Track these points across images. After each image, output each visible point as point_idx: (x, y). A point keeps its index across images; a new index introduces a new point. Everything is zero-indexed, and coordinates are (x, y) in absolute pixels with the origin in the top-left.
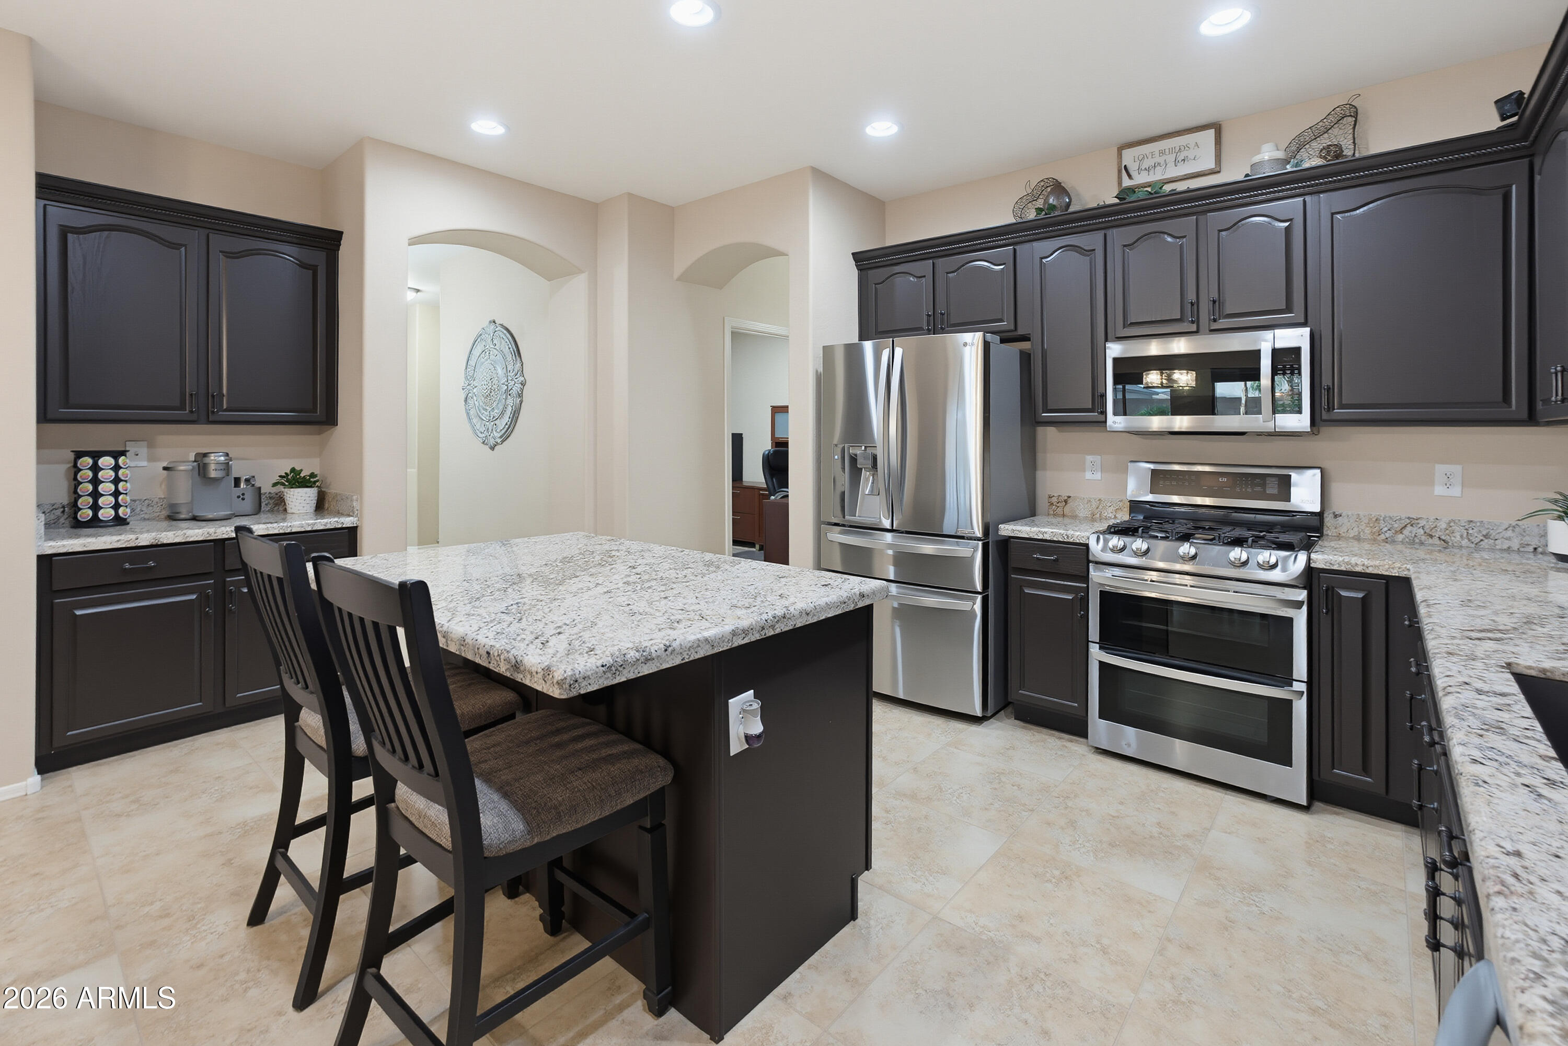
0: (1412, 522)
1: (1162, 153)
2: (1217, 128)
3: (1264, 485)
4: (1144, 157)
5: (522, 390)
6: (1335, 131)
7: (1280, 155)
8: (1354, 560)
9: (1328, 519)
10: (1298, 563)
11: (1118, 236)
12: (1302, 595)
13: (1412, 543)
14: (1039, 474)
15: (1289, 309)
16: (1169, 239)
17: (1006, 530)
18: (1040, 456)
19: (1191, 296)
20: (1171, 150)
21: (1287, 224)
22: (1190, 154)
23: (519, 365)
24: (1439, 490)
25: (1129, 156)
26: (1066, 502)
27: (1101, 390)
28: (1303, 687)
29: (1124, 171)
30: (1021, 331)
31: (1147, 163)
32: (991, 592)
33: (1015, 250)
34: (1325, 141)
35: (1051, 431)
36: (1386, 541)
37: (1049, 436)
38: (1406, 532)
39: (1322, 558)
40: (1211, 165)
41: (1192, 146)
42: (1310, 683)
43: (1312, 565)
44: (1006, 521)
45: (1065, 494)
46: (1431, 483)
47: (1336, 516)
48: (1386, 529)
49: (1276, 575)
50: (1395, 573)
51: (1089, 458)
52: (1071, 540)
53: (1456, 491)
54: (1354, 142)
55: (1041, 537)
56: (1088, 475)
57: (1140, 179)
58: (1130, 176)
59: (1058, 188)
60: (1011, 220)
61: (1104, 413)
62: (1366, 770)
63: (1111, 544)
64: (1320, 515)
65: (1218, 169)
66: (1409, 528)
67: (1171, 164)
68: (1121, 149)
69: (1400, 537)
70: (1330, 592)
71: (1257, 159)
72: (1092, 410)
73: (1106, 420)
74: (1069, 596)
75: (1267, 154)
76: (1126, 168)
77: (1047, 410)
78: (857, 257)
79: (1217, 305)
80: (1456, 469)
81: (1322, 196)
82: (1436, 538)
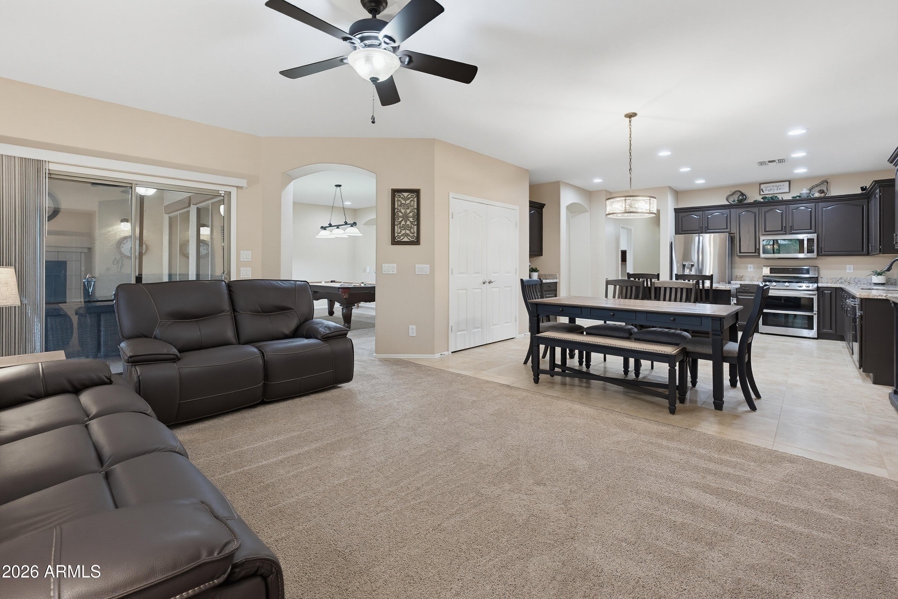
0: (841, 278)
1: (773, 187)
2: (789, 182)
3: (802, 271)
4: (767, 187)
6: (822, 187)
7: (808, 192)
9: (819, 278)
10: (815, 285)
11: (764, 209)
12: (816, 292)
13: (841, 283)
14: (734, 270)
15: (811, 229)
16: (777, 211)
18: (734, 266)
19: (784, 225)
20: (776, 186)
21: (810, 210)
22: (781, 187)
24: (848, 271)
25: (763, 187)
26: (742, 277)
27: (758, 247)
28: (816, 312)
30: (732, 232)
31: (769, 189)
33: (730, 210)
34: (819, 188)
35: (739, 258)
36: (834, 283)
37: (738, 260)
38: (840, 281)
39: (820, 285)
40: (788, 191)
41: (782, 185)
42: (818, 311)
43: (819, 286)
45: (742, 275)
46: (846, 269)
47: (821, 278)
48: (834, 281)
49: (811, 288)
50: (838, 287)
51: (752, 266)
52: (753, 284)
53: (851, 271)
54: (827, 189)
56: (749, 270)
57: (767, 195)
58: (763, 192)
59: (742, 194)
61: (759, 253)
62: (831, 329)
64: (817, 278)
67: (776, 190)
68: (761, 184)
69: (838, 282)
70: (823, 291)
71: (802, 192)
72: (755, 252)
73: (759, 255)
74: (753, 298)
75: (805, 191)
76: (762, 189)
77: (740, 252)
78: (675, 209)
79: (792, 228)
80: (852, 266)
81: (819, 204)
82: (847, 282)
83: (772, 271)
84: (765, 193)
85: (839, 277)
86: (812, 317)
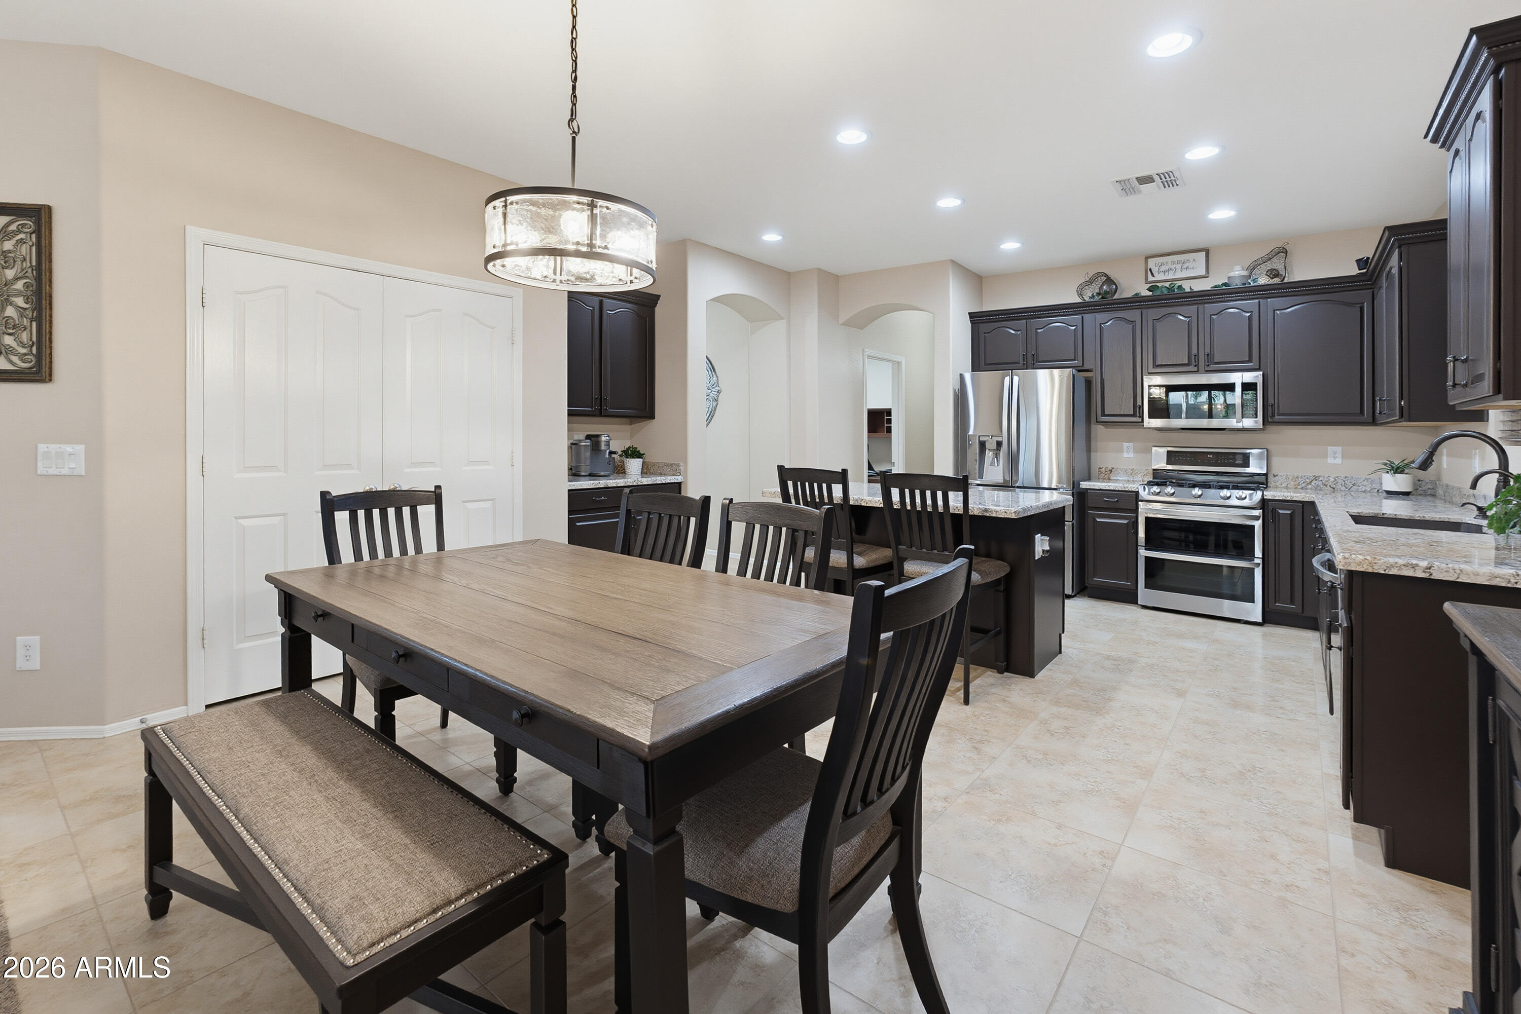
0: (1316, 479)
1: (1174, 263)
2: (1207, 252)
3: (1234, 459)
4: (1162, 264)
5: (718, 396)
6: (1274, 260)
7: (1245, 273)
8: (1286, 495)
9: (1271, 478)
10: (1258, 495)
11: (1153, 313)
12: (1259, 514)
13: (1316, 489)
14: (1093, 454)
15: (1250, 361)
16: (1180, 317)
17: (1085, 485)
18: (1093, 443)
19: (1194, 351)
20: (1178, 262)
21: (1249, 314)
22: (1191, 265)
23: (715, 379)
24: (1330, 460)
25: (1153, 263)
26: (1111, 471)
27: (1138, 403)
28: (1258, 561)
29: (1149, 272)
30: (1086, 367)
31: (1164, 269)
33: (1082, 317)
34: (1269, 266)
35: (1101, 428)
36: (1302, 488)
37: (1099, 430)
38: (1313, 484)
39: (1269, 495)
40: (1203, 273)
41: (1192, 260)
42: (1263, 558)
43: (1265, 497)
44: (1085, 479)
45: (1109, 467)
46: (1326, 457)
47: (1275, 476)
48: (1302, 482)
49: (1246, 502)
50: (1307, 499)
51: (1126, 445)
52: (1127, 490)
53: (1339, 461)
54: (1285, 267)
55: (1107, 488)
56: (1125, 455)
58: (1152, 275)
59: (1110, 280)
61: (1142, 417)
62: (1292, 602)
63: (1152, 491)
64: (1266, 475)
65: (1207, 276)
66: (1314, 482)
67: (1178, 270)
68: (1148, 258)
69: (1310, 486)
70: (1274, 511)
71: (1231, 274)
72: (1134, 415)
73: (1143, 421)
74: (1125, 522)
75: (1237, 272)
76: (1150, 270)
77: (1103, 415)
78: (972, 315)
79: (1209, 357)
80: (1339, 449)
81: (1269, 300)
82: (1328, 487)
83: (1172, 457)
84: (1159, 277)
85: (1310, 474)
86: (1251, 571)
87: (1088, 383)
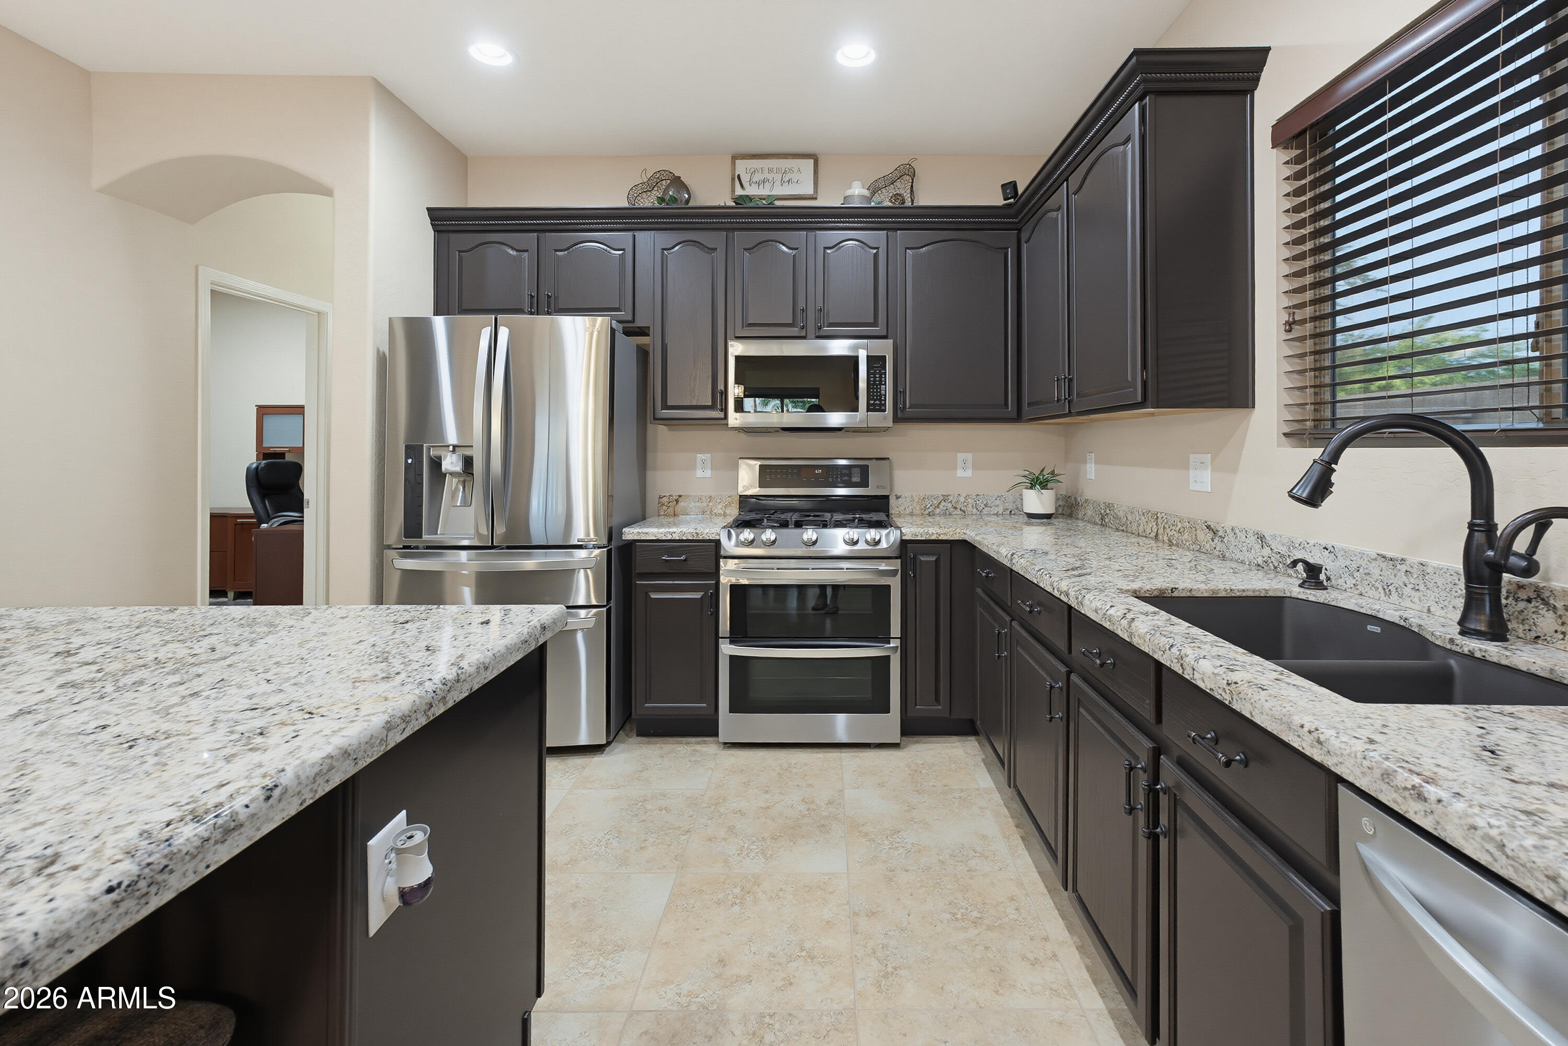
0: (945, 498)
1: (770, 170)
2: (816, 159)
3: (850, 475)
4: (755, 171)
6: (898, 184)
7: (866, 193)
8: (931, 530)
9: (893, 501)
10: (896, 535)
11: (743, 236)
12: (896, 565)
13: (945, 514)
14: (650, 474)
15: (875, 324)
16: (784, 248)
17: (631, 533)
18: (650, 456)
19: (801, 305)
20: (777, 170)
21: (875, 251)
22: (795, 177)
24: (960, 473)
25: (742, 167)
26: (677, 501)
27: (721, 387)
29: (736, 179)
30: (640, 323)
31: (758, 177)
32: (612, 604)
33: (634, 236)
34: (892, 191)
35: (662, 429)
36: (929, 515)
37: (660, 433)
38: (941, 507)
39: (909, 531)
40: (810, 190)
41: (795, 170)
43: (904, 538)
44: (629, 524)
45: (675, 494)
46: (955, 468)
47: (898, 497)
48: (929, 505)
49: (882, 547)
50: (956, 537)
51: (700, 457)
52: (701, 538)
53: (969, 473)
54: (912, 196)
55: (669, 537)
56: (699, 473)
57: (751, 191)
58: (742, 186)
59: (677, 182)
60: (625, 204)
61: (725, 410)
62: (937, 701)
63: (742, 537)
64: (887, 497)
65: (814, 196)
66: (943, 504)
67: (778, 183)
68: (734, 158)
69: (938, 511)
70: (915, 559)
71: (848, 193)
72: (712, 407)
73: (726, 417)
75: (857, 191)
76: (739, 177)
77: (665, 406)
78: (434, 214)
79: (822, 313)
80: (969, 456)
81: (898, 232)
82: (959, 509)
83: (767, 475)
85: (939, 493)
87: (643, 354)
